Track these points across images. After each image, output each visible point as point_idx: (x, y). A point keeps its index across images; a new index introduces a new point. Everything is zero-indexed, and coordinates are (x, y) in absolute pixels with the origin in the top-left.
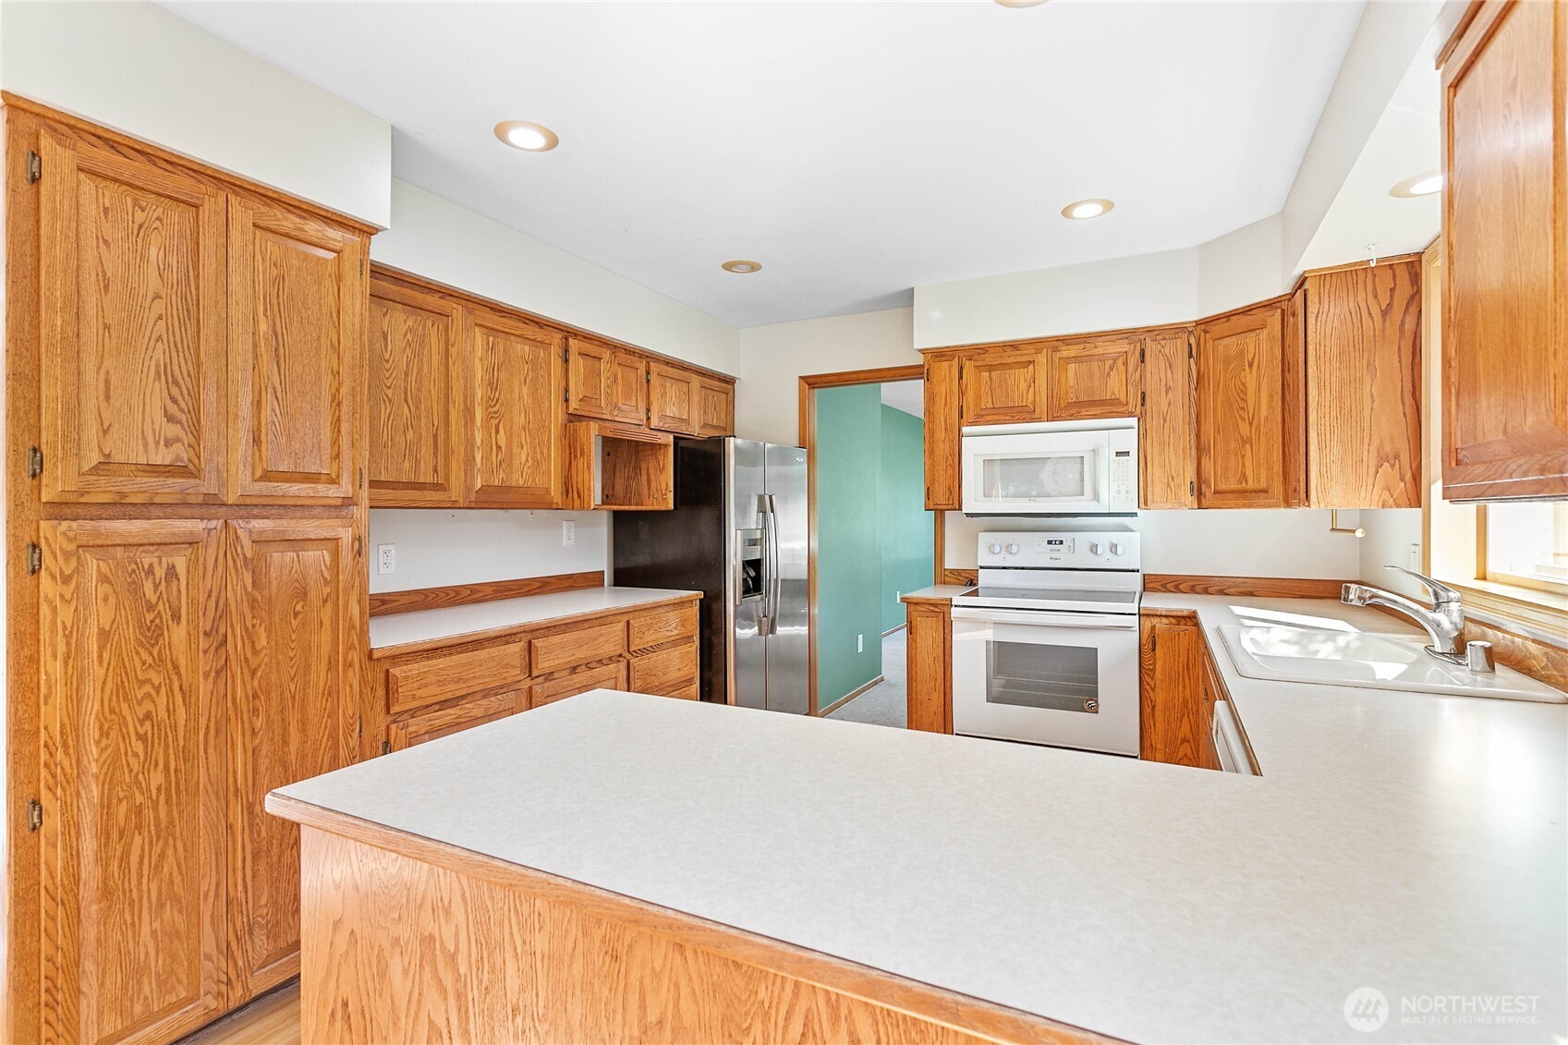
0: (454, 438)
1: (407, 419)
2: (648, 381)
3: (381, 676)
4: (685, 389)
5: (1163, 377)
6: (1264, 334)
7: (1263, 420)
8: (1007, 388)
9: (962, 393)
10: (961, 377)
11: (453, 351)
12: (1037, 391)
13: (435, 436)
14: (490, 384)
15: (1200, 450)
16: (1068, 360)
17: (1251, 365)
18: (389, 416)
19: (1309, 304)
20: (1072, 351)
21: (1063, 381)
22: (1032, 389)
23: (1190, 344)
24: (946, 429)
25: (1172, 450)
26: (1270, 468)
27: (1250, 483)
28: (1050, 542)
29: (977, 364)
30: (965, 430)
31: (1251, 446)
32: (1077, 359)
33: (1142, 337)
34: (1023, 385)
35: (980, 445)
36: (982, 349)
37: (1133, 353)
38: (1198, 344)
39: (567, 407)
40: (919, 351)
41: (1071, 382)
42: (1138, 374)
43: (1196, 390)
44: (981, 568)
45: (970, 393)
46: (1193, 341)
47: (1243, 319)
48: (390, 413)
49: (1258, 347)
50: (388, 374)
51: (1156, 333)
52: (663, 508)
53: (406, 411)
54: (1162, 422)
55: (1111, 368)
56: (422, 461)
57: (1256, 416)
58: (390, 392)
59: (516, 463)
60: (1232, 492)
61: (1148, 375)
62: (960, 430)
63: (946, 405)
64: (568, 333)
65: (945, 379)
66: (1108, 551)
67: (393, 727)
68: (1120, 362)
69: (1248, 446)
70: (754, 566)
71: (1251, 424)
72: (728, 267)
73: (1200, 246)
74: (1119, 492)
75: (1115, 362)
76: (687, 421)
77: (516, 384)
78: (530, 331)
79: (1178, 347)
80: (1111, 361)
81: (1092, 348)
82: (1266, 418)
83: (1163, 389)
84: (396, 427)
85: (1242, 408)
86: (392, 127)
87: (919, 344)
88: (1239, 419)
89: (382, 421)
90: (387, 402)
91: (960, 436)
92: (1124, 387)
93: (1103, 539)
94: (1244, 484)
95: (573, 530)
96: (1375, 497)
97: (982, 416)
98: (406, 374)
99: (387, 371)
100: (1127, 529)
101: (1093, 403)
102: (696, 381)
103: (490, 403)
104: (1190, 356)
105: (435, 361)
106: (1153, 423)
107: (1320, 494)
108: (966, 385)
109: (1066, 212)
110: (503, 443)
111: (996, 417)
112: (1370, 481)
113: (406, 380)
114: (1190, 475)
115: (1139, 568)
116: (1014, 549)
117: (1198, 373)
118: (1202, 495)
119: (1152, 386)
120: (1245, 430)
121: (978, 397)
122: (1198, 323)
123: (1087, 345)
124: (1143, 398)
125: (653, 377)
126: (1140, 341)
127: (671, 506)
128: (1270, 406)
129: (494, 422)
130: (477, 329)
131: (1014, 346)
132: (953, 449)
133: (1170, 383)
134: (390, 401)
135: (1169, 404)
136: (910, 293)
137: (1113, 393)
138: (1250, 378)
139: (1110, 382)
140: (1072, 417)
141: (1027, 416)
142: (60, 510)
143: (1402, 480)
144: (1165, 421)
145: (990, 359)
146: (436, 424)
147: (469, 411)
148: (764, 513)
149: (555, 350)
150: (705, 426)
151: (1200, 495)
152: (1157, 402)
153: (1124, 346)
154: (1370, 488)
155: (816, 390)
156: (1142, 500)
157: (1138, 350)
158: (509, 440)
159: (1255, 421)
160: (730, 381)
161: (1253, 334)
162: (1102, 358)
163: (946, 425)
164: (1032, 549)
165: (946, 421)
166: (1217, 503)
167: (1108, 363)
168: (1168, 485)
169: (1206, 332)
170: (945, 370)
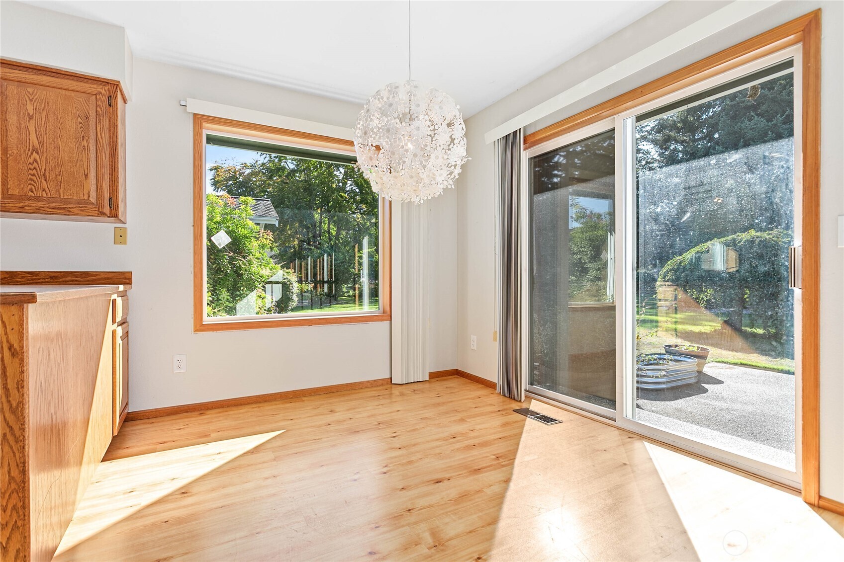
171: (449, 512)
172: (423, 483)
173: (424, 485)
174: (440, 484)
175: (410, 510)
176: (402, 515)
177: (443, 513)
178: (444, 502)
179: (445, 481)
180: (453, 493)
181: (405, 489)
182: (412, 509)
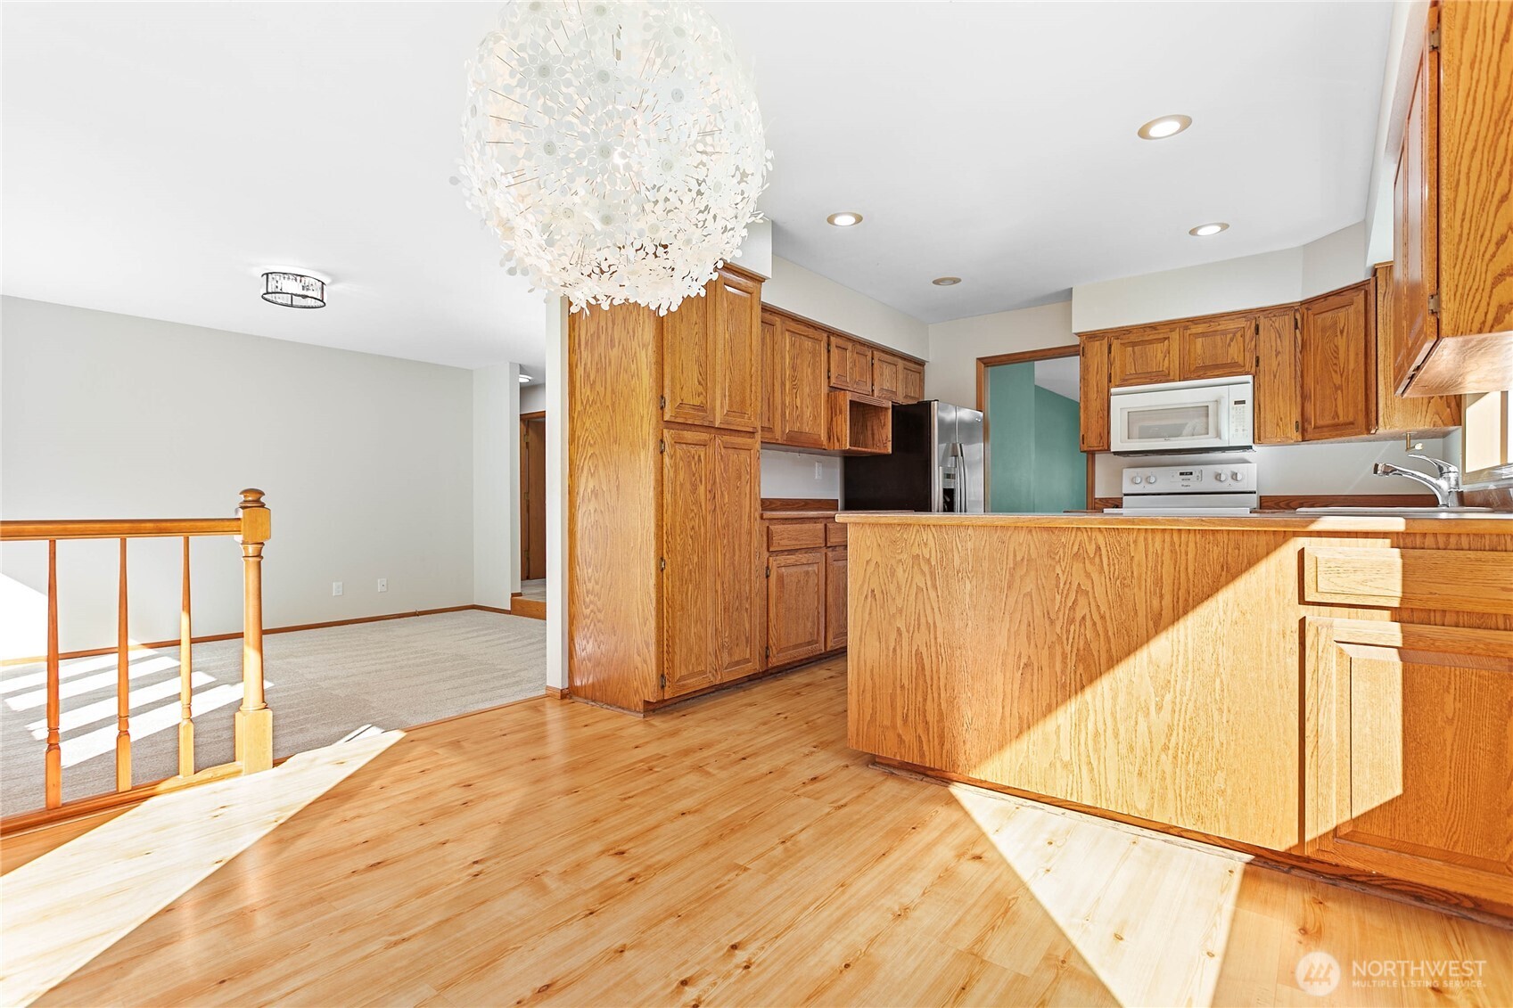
0: (776, 399)
2: (873, 364)
3: (765, 529)
4: (894, 370)
5: (1274, 344)
6: (1352, 309)
7: (1350, 372)
8: (1147, 359)
9: (1110, 364)
10: (1110, 352)
11: (776, 347)
12: (1171, 359)
13: (769, 399)
14: (793, 367)
15: (1304, 397)
16: (1197, 335)
17: (1342, 332)
19: (1379, 287)
20: (1200, 328)
21: (1192, 350)
22: (1167, 359)
23: (1296, 320)
24: (1098, 391)
25: (1281, 397)
26: (1356, 406)
27: (1341, 419)
28: (1181, 474)
29: (1123, 342)
30: (1113, 390)
31: (1342, 391)
32: (1203, 334)
33: (1257, 316)
34: (1160, 356)
35: (1125, 402)
36: (1127, 330)
37: (1250, 328)
38: (1303, 319)
39: (829, 382)
40: (1076, 334)
41: (1199, 351)
42: (1253, 343)
43: (1301, 352)
44: (1125, 495)
45: (1117, 364)
46: (1298, 317)
47: (1337, 299)
49: (1347, 318)
51: (1268, 312)
52: (886, 452)
54: (1273, 378)
55: (1232, 340)
57: (1346, 370)
59: (805, 417)
60: (1327, 426)
61: (1262, 344)
62: (1109, 391)
63: (1097, 373)
64: (830, 332)
65: (1097, 354)
66: (1230, 478)
67: (771, 558)
68: (1239, 335)
69: (1339, 392)
70: (949, 493)
71: (1342, 375)
72: (936, 282)
73: (1304, 246)
74: (1237, 430)
75: (1234, 335)
76: (895, 393)
77: (805, 368)
78: (811, 332)
79: (1287, 321)
80: (1231, 335)
81: (1216, 326)
82: (1353, 370)
83: (1274, 353)
85: (1335, 364)
86: (772, 221)
87: (1075, 330)
88: (1333, 373)
91: (1109, 395)
92: (1242, 353)
93: (1226, 470)
94: (1336, 420)
95: (821, 468)
96: (1428, 419)
97: (1127, 380)
100: (1245, 461)
101: (1216, 367)
102: (901, 363)
103: (794, 378)
104: (1296, 327)
105: (769, 354)
106: (1265, 379)
107: (1386, 420)
108: (1114, 358)
109: (1193, 232)
110: (799, 405)
111: (1138, 380)
112: (1424, 409)
114: (1296, 416)
115: (1255, 489)
116: (1152, 480)
117: (1303, 340)
118: (1306, 431)
119: (1263, 351)
120: (1337, 380)
121: (1123, 366)
122: (1302, 303)
123: (1212, 324)
124: (1258, 361)
125: (876, 361)
126: (1255, 319)
127: (890, 451)
128: (1356, 361)
129: (795, 391)
130: (787, 333)
131: (1153, 327)
132: (1103, 405)
133: (1280, 349)
135: (1279, 364)
136: (1068, 294)
137: (1233, 358)
138: (1341, 342)
139: (1231, 350)
140: (1199, 377)
141: (1163, 378)
142: (669, 424)
143: (1449, 406)
144: (1275, 376)
145: (1133, 338)
147: (783, 384)
148: (956, 456)
149: (824, 344)
150: (906, 397)
151: (1304, 431)
152: (1268, 363)
153: (1242, 323)
154: (1424, 413)
155: (989, 368)
156: (1256, 437)
157: (1253, 325)
158: (802, 403)
159: (1345, 373)
160: (921, 363)
161: (1344, 309)
162: (1224, 332)
163: (1098, 388)
164: (1167, 479)
165: (1097, 385)
166: (1317, 435)
167: (1229, 336)
168: (1278, 425)
169: (1308, 309)
170: (1098, 348)
171: (517, 926)
172: (581, 977)
173: (578, 973)
174: (539, 985)
175: (591, 913)
176: (601, 903)
177: (529, 921)
178: (530, 941)
179: (528, 994)
180: (510, 967)
181: (616, 951)
182: (587, 916)
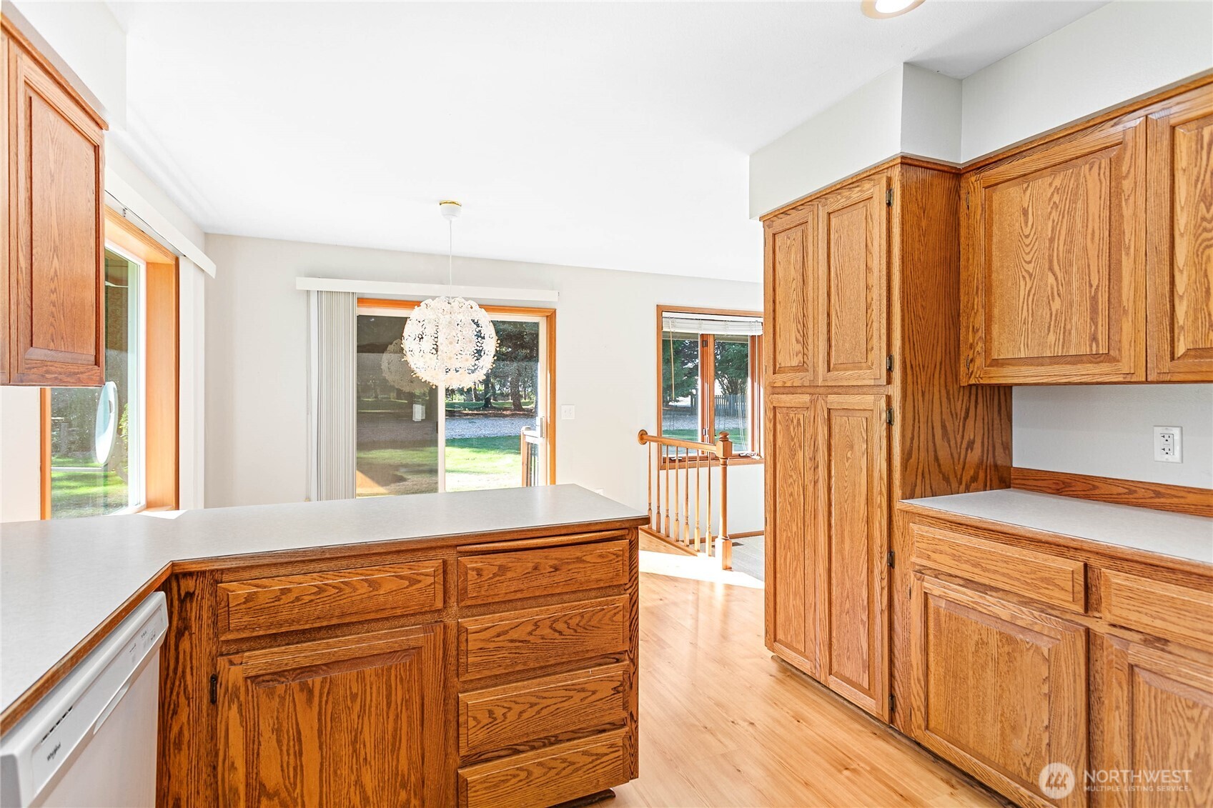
1: (1052, 288)
13: (1094, 299)
14: (1204, 199)
18: (1029, 291)
48: (1031, 288)
50: (1027, 250)
53: (1051, 279)
56: (1073, 331)
58: (1030, 268)
84: (1038, 301)
89: (1021, 300)
90: (1028, 279)
98: (1052, 240)
99: (1027, 246)
103: (1206, 226)
105: (1095, 209)
113: (1051, 248)
134: (1031, 275)
146: (1095, 283)
